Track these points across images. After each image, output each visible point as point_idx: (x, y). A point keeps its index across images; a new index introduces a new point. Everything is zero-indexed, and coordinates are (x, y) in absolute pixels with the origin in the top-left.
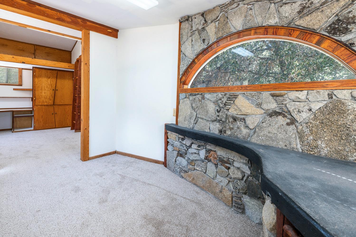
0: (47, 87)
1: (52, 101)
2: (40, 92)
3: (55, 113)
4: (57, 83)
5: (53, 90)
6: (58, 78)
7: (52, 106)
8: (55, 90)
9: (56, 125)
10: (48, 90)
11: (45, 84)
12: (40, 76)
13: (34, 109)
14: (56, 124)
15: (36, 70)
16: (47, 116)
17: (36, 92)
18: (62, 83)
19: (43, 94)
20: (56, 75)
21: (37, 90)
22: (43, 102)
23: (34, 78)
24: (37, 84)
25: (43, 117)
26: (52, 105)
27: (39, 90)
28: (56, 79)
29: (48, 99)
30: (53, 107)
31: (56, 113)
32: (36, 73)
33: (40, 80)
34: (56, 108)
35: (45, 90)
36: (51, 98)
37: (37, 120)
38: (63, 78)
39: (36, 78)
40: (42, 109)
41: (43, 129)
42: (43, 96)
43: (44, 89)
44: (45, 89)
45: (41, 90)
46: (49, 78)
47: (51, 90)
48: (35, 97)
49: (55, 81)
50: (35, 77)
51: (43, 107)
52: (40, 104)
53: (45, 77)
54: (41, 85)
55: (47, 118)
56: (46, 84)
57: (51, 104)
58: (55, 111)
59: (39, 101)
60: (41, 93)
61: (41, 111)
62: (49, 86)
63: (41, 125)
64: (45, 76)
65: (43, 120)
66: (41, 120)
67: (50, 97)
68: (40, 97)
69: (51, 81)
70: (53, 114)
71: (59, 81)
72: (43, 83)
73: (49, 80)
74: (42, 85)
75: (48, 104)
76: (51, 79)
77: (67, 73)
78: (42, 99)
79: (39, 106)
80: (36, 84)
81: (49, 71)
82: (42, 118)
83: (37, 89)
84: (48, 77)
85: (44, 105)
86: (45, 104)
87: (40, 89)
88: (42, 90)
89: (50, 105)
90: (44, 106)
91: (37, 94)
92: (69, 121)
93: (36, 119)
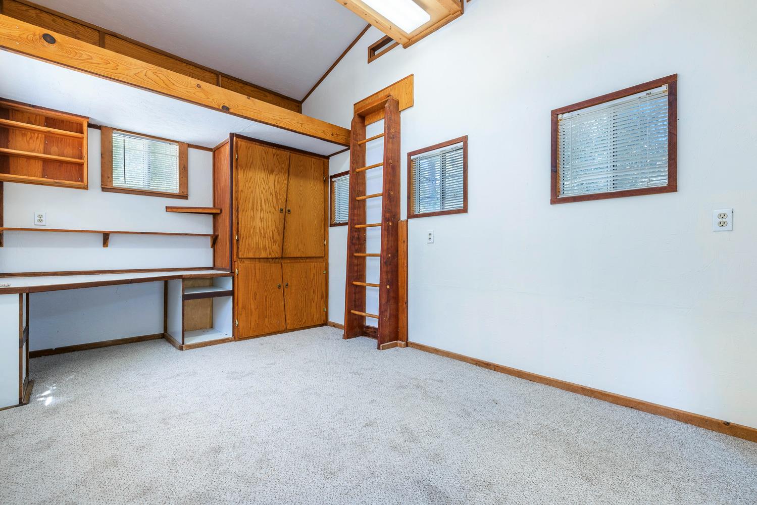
0: (267, 201)
1: (279, 247)
2: (251, 217)
3: (285, 284)
4: (289, 191)
5: (282, 210)
6: (291, 176)
7: (277, 260)
8: (285, 212)
9: (288, 321)
10: (270, 212)
11: (262, 193)
12: (249, 166)
13: (234, 273)
14: (287, 318)
15: (239, 143)
16: (266, 294)
17: (240, 216)
18: (301, 189)
19: (258, 223)
20: (287, 162)
21: (243, 210)
22: (258, 248)
23: (234, 170)
24: (242, 191)
25: (257, 297)
26: (276, 258)
27: (246, 211)
28: (287, 175)
29: (269, 240)
30: (279, 265)
31: (287, 285)
32: (239, 152)
33: (251, 177)
34: (288, 267)
35: (262, 210)
36: (276, 234)
37: (244, 308)
38: (302, 174)
39: (239, 171)
40: (254, 272)
41: (257, 336)
42: (258, 231)
43: (260, 208)
44: (261, 206)
45: (253, 209)
46: (272, 172)
47: (275, 210)
48: (237, 233)
49: (286, 182)
50: (237, 167)
51: (258, 265)
52: (251, 255)
53: (263, 168)
54: (252, 192)
55: (266, 301)
56: (264, 192)
57: (277, 256)
58: (284, 276)
59: (249, 245)
60: (253, 218)
61: (253, 278)
62: (270, 198)
63: (253, 324)
64: (262, 164)
65: (257, 308)
66: (253, 307)
67: (274, 234)
68: (250, 231)
69: (276, 183)
70: (280, 286)
71: (293, 182)
72: (257, 186)
73: (272, 177)
74: (254, 192)
75: (270, 254)
76: (276, 175)
77: (310, 159)
78: (255, 241)
79: (247, 262)
80: (240, 189)
81: (272, 150)
82: (255, 299)
83: (243, 207)
84: (270, 169)
85: (259, 259)
86: (263, 255)
87: (250, 205)
88: (255, 209)
89: (273, 258)
90: (259, 262)
91: (243, 223)
92: (317, 308)
93: (240, 305)
